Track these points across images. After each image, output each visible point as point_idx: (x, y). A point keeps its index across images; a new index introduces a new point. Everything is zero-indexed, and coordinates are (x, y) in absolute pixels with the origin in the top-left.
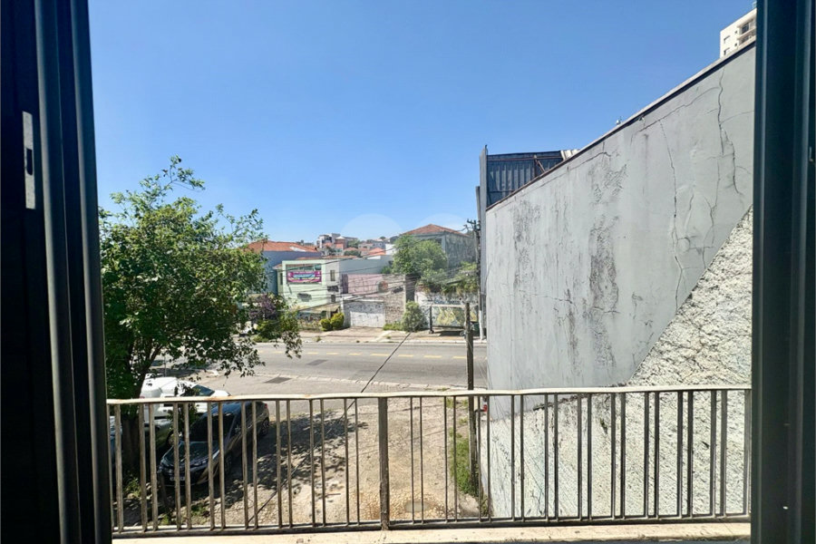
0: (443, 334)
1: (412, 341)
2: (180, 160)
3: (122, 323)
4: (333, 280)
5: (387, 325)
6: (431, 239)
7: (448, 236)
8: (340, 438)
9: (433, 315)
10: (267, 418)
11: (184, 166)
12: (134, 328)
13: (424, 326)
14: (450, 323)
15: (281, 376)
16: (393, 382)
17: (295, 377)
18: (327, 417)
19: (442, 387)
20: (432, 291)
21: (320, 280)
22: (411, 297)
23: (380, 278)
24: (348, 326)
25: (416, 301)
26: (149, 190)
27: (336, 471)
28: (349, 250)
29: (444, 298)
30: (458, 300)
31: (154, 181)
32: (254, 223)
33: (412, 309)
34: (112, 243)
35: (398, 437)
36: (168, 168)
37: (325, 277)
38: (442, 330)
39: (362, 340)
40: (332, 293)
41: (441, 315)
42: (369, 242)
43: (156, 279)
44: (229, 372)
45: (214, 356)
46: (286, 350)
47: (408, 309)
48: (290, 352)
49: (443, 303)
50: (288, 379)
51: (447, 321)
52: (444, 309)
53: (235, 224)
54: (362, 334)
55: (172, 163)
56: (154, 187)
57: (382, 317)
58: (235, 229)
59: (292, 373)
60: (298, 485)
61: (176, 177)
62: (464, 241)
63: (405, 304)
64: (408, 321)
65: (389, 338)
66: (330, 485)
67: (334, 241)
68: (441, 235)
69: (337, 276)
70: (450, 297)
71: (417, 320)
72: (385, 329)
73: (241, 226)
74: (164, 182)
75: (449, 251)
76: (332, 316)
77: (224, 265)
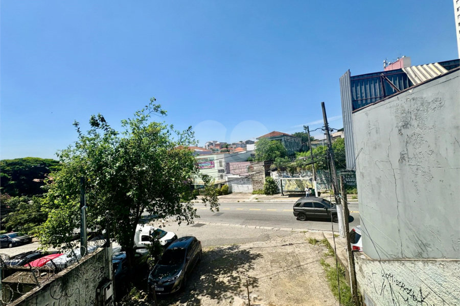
0: (291, 196)
1: (271, 200)
2: (155, 100)
3: (128, 194)
4: (221, 166)
5: (254, 191)
6: (277, 140)
7: (285, 137)
8: (248, 264)
9: (283, 185)
10: (201, 250)
11: (156, 103)
12: (134, 197)
13: (277, 192)
14: (294, 190)
15: (200, 223)
16: (268, 226)
17: (208, 223)
18: (235, 249)
19: (302, 230)
20: (281, 170)
21: (214, 167)
22: (268, 174)
23: (248, 164)
24: (231, 193)
25: (271, 177)
26: (138, 118)
27: (253, 287)
28: (223, 149)
29: (289, 174)
30: (297, 175)
31: (141, 112)
32: (190, 134)
33: (270, 182)
34: (120, 149)
35: (286, 264)
36: (148, 105)
37: (217, 165)
38: (289, 193)
39: (241, 201)
40: (221, 174)
41: (287, 185)
42: (233, 144)
43: (145, 168)
44: (181, 222)
45: (172, 213)
46: (210, 207)
47: (266, 181)
48: (213, 209)
49: (289, 177)
50: (204, 225)
51: (291, 188)
52: (289, 180)
53: (180, 136)
54: (240, 197)
55: (150, 102)
56: (141, 116)
57: (251, 186)
58: (180, 138)
59: (206, 221)
60: (231, 296)
61: (152, 109)
62: (294, 140)
63: (264, 178)
64: (267, 189)
65: (257, 199)
66: (252, 297)
67: (214, 145)
68: (282, 137)
69: (223, 164)
70: (293, 173)
71: (272, 188)
72: (253, 194)
73: (183, 136)
74: (146, 113)
75: (286, 146)
76: (221, 187)
77: (177, 159)
